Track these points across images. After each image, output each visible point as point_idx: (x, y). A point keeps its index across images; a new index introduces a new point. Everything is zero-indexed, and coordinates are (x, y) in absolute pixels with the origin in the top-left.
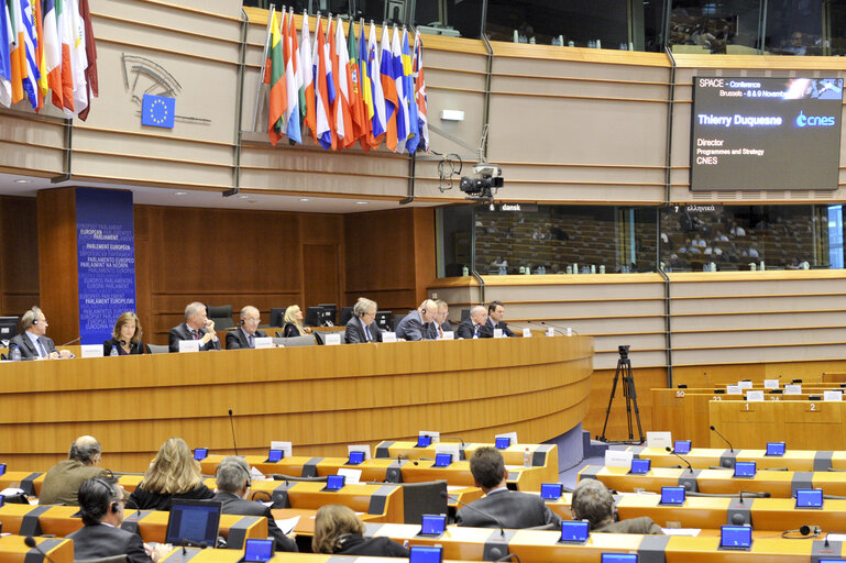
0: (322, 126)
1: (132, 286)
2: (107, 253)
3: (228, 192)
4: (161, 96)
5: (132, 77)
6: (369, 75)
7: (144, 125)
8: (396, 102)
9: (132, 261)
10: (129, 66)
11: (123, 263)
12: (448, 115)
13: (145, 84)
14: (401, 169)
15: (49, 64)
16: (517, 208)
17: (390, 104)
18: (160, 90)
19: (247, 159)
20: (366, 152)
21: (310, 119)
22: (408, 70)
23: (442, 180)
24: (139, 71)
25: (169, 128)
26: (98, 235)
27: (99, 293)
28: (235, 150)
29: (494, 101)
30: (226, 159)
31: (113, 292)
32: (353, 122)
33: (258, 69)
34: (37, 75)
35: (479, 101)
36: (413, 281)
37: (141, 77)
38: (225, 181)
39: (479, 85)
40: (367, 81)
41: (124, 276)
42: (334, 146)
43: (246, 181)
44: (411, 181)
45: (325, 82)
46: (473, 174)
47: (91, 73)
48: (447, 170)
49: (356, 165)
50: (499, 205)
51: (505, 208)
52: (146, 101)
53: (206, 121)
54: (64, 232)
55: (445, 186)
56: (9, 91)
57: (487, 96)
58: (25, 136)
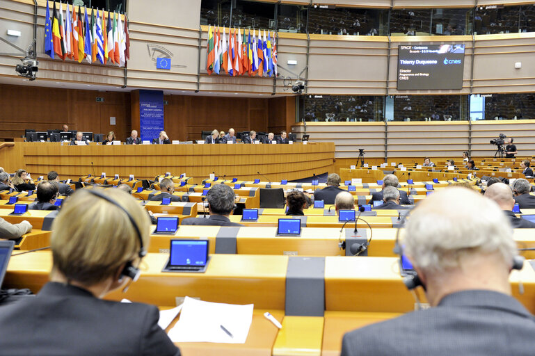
0: (230, 67)
1: (162, 124)
2: (152, 112)
3: (196, 91)
4: (165, 58)
5: (152, 52)
6: (252, 48)
7: (158, 68)
8: (262, 58)
9: (162, 115)
10: (150, 48)
11: (159, 116)
12: (290, 62)
13: (157, 54)
14: (271, 82)
15: (109, 48)
16: (321, 97)
17: (260, 59)
18: (165, 56)
19: (203, 80)
20: (250, 77)
21: (224, 66)
22: (269, 46)
23: (285, 86)
24: (155, 50)
25: (169, 69)
26: (148, 106)
27: (149, 125)
28: (198, 76)
29: (311, 57)
30: (195, 80)
31: (154, 125)
32: (243, 66)
33: (205, 47)
34: (103, 53)
35: (305, 57)
36: (286, 124)
37: (156, 52)
38: (195, 88)
39: (305, 51)
40: (250, 51)
41: (159, 120)
42: (234, 75)
43: (202, 87)
44: (274, 87)
45: (231, 53)
46: (296, 84)
47: (127, 52)
48: (287, 83)
49: (250, 81)
50: (313, 96)
51: (316, 97)
52: (159, 60)
53: (185, 67)
54: (137, 104)
55: (285, 89)
56: (90, 59)
57: (308, 55)
58: (107, 72)
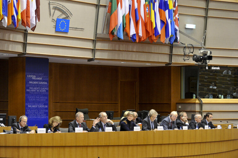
0: (132, 32)
1: (47, 100)
2: (37, 86)
3: (90, 60)
4: (64, 19)
5: (52, 11)
6: (154, 9)
7: (56, 31)
8: (165, 21)
9: (47, 89)
10: (52, 6)
11: (44, 90)
12: (188, 26)
13: (58, 14)
14: (166, 50)
15: (22, 8)
16: (219, 68)
17: (162, 22)
18: (64, 16)
19: (99, 46)
20: (151, 43)
21: (127, 29)
22: (171, 7)
23: (185, 55)
24: (55, 8)
25: (66, 32)
26: (34, 77)
27: (34, 103)
28: (94, 41)
29: (209, 20)
30: (90, 45)
31: (39, 102)
32: (146, 29)
33: (105, 6)
34: (17, 13)
35: (202, 20)
36: (170, 99)
37: (56, 11)
38: (89, 55)
39: (202, 13)
40: (153, 12)
41: (45, 95)
42: (137, 41)
43: (98, 55)
44: (171, 56)
45: (134, 12)
46: (199, 53)
47: (37, 12)
48: (187, 51)
49: (146, 48)
50: (210, 67)
51: (213, 68)
52: (58, 21)
53: (82, 29)
54: (20, 76)
55: (186, 58)
56: (7, 21)
57: (206, 18)
58: (9, 37)
